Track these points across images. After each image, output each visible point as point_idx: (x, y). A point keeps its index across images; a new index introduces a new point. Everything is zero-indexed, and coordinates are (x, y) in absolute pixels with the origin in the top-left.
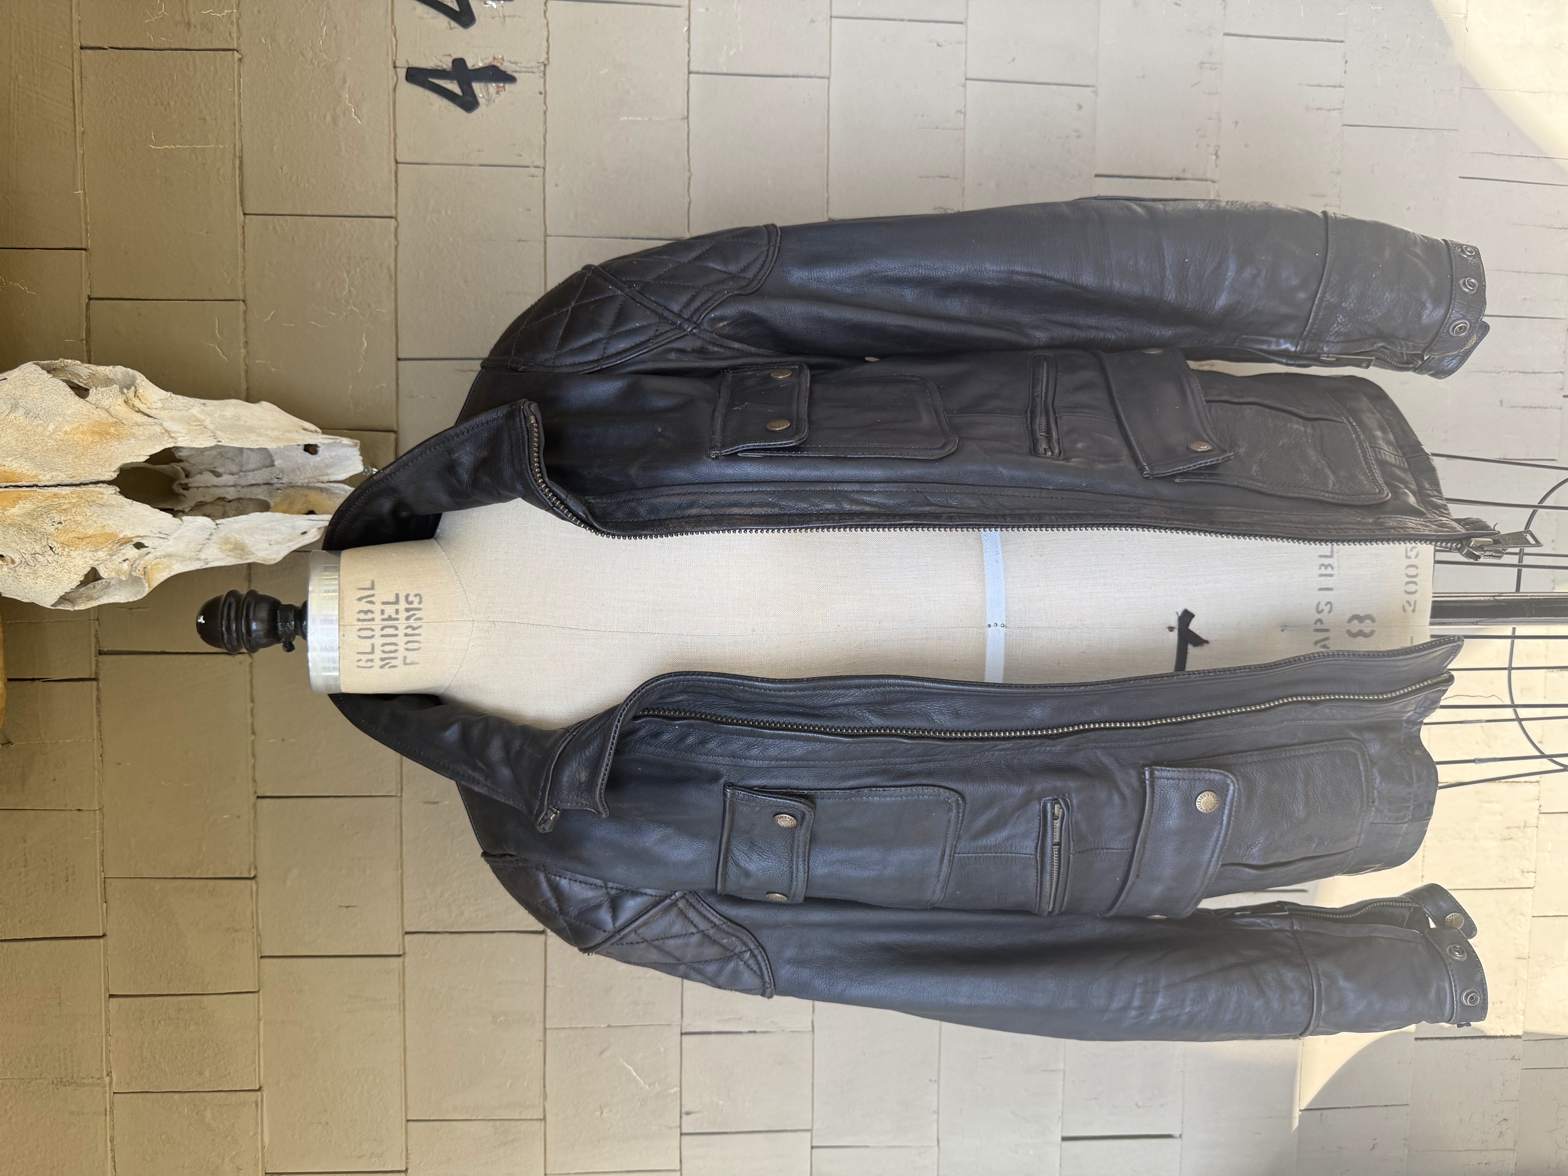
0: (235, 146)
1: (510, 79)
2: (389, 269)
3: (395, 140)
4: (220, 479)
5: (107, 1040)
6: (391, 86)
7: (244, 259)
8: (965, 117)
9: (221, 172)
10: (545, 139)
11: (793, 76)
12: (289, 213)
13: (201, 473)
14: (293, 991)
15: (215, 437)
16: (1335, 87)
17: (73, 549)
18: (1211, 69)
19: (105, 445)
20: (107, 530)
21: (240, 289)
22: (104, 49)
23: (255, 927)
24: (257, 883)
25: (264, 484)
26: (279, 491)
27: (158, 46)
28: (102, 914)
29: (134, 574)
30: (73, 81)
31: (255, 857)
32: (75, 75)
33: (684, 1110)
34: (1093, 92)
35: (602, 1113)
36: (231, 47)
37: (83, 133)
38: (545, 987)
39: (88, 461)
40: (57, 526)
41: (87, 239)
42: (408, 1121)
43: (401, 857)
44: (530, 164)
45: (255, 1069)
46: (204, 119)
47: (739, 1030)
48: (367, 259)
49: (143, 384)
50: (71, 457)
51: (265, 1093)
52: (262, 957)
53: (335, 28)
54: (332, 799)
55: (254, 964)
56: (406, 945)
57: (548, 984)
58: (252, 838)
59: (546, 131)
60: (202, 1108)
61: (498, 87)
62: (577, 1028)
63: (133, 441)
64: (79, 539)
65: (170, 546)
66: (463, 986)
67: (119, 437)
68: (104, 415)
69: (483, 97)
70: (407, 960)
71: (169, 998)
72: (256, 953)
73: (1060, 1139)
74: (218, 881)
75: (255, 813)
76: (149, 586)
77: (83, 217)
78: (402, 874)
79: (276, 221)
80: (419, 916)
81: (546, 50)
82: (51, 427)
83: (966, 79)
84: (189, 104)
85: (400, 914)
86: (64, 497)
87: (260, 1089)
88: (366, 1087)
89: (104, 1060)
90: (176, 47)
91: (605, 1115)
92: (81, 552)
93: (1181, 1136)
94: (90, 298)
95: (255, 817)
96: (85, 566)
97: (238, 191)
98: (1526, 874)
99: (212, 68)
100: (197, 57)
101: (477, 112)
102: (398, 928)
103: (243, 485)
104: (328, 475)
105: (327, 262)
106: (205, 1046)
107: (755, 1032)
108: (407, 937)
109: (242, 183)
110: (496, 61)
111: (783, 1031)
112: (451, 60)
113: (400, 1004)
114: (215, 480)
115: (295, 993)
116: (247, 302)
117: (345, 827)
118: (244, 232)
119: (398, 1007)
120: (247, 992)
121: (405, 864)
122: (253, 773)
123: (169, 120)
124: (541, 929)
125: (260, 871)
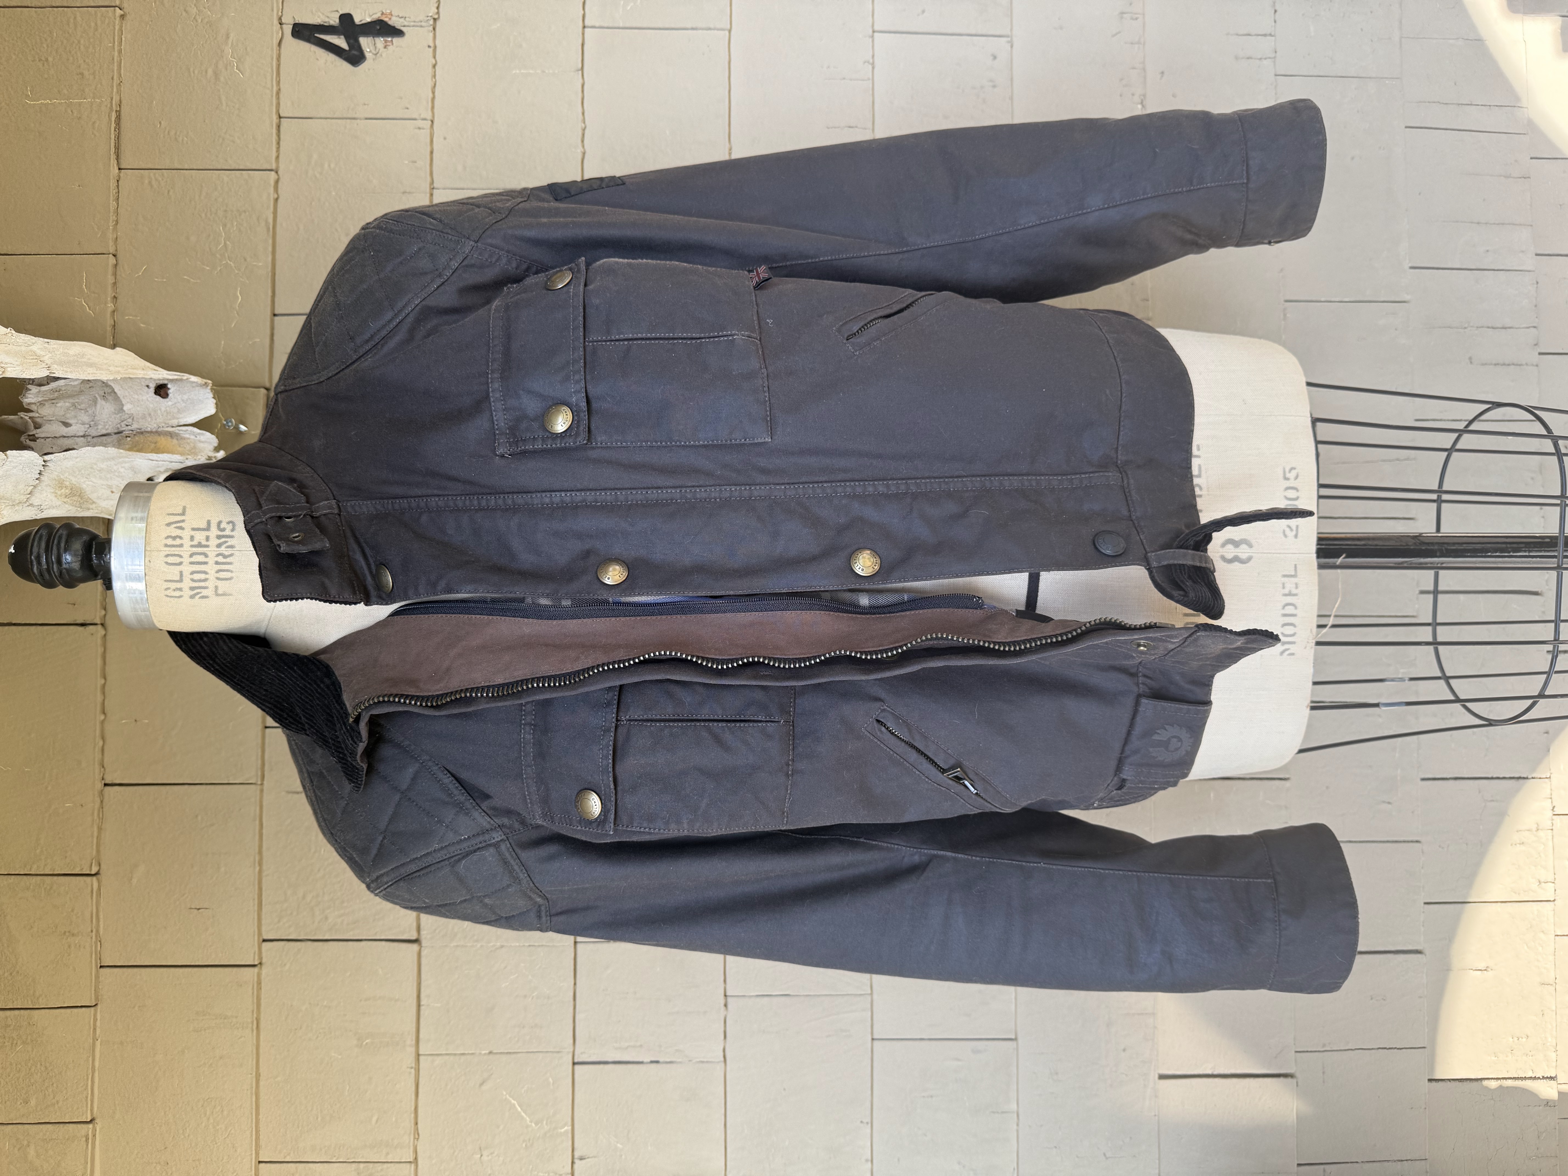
0: (112, 99)
1: (397, 32)
2: (267, 223)
4: (69, 429)
6: (275, 42)
7: (116, 212)
8: (873, 68)
9: (97, 125)
10: (433, 93)
11: (693, 29)
12: (166, 167)
13: (51, 424)
14: (134, 1007)
15: (48, 369)
16: (1265, 35)
18: (1132, 19)
21: (111, 243)
23: (94, 930)
24: (99, 882)
25: (116, 433)
26: (129, 439)
27: (39, 4)
31: (98, 851)
33: (577, 1154)
34: (1008, 42)
35: (481, 1156)
36: (114, 5)
38: (419, 1006)
42: (260, 1162)
43: (260, 852)
44: (417, 117)
45: (87, 1097)
46: (82, 74)
47: (641, 1060)
48: (245, 212)
51: (98, 1126)
52: (101, 967)
54: (186, 786)
55: (92, 974)
56: (264, 954)
57: (422, 1003)
58: (96, 829)
59: (435, 84)
60: (25, 1143)
61: (386, 41)
62: (455, 1054)
66: (325, 1003)
69: (370, 52)
70: (264, 971)
72: (94, 961)
74: (55, 878)
75: (102, 802)
78: (260, 872)
79: (152, 175)
80: (279, 921)
81: (436, 5)
83: (874, 32)
84: (68, 59)
85: (256, 917)
87: (91, 1121)
88: (211, 1121)
90: (58, 4)
91: (485, 1158)
95: (101, 807)
97: (113, 144)
98: (1543, 884)
99: (93, 24)
100: (78, 14)
101: (364, 66)
102: (254, 935)
103: (94, 435)
104: (178, 419)
105: (203, 215)
106: (33, 1070)
107: (657, 1062)
108: (264, 944)
109: (118, 138)
110: (384, 16)
111: (690, 1061)
112: (338, 15)
113: (252, 1022)
114: (64, 431)
115: (136, 1008)
116: (118, 256)
117: (199, 818)
118: (118, 186)
119: (251, 1025)
120: (82, 1007)
121: (264, 862)
122: (100, 756)
123: (46, 76)
124: (414, 938)
125: (103, 866)
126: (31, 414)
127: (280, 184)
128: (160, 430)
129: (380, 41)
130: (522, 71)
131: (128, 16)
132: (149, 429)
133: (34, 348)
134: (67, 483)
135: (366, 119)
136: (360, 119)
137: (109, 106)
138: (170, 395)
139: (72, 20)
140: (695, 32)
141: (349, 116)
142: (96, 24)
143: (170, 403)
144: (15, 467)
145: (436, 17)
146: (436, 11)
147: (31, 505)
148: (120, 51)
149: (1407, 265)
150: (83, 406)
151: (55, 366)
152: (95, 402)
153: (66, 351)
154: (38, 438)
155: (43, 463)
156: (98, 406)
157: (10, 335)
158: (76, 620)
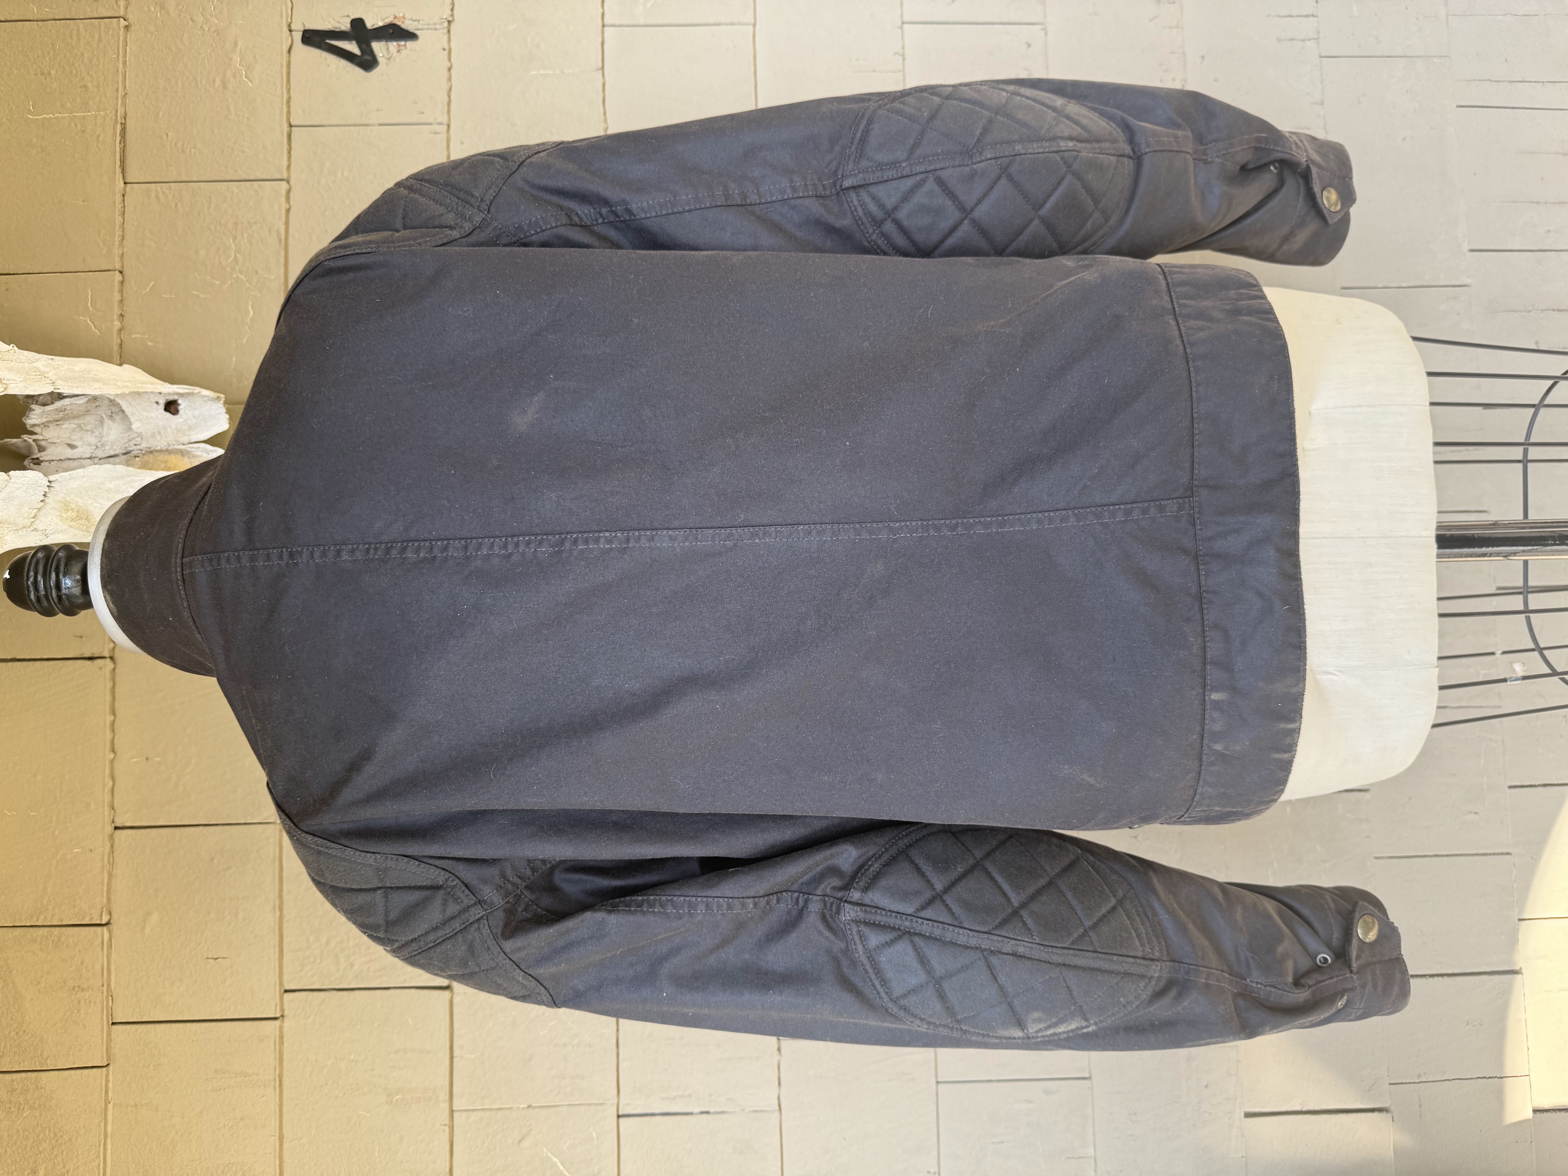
0: (117, 112)
1: (410, 36)
2: (278, 233)
4: (75, 450)
6: (285, 49)
7: (122, 228)
8: (904, 59)
9: (101, 138)
10: (449, 96)
11: (715, 24)
12: (174, 180)
13: (55, 446)
14: (149, 1066)
16: (1307, 16)
18: (1169, 3)
21: (117, 259)
23: (105, 984)
24: (110, 931)
25: (123, 454)
27: (42, 17)
31: (109, 900)
34: (1043, 29)
36: (118, 15)
38: (452, 1058)
43: (281, 897)
44: (432, 122)
45: (99, 1165)
46: (86, 87)
47: (690, 1111)
48: (255, 223)
52: (113, 1024)
54: (201, 828)
55: (102, 1031)
56: (286, 1007)
57: (455, 1054)
58: (106, 875)
59: (451, 88)
61: (399, 46)
62: (491, 1109)
66: (352, 1057)
69: (383, 56)
70: (287, 1024)
72: (105, 1018)
74: (64, 929)
75: (112, 846)
78: (281, 917)
79: (159, 188)
80: (301, 970)
81: (450, 7)
83: (903, 22)
84: (71, 72)
85: (278, 967)
90: (60, 17)
95: (111, 851)
97: (118, 157)
99: (97, 36)
100: (81, 26)
101: (376, 71)
102: (275, 985)
103: (100, 456)
104: (189, 436)
106: (41, 1137)
107: (708, 1113)
108: (286, 995)
109: (123, 151)
110: (396, 20)
111: (743, 1110)
112: (349, 20)
113: (275, 1080)
114: (69, 453)
115: (151, 1067)
116: (124, 273)
117: (216, 861)
118: (124, 201)
119: (273, 1083)
120: (93, 1067)
121: (285, 906)
122: (110, 797)
123: (49, 90)
125: (114, 916)
126: (35, 437)
127: (292, 195)
128: (170, 448)
129: (393, 45)
130: (541, 72)
131: (133, 27)
132: (159, 448)
133: (38, 365)
134: (73, 506)
135: (380, 125)
136: (374, 125)
137: (114, 118)
138: (181, 412)
139: (75, 32)
140: (718, 27)
141: (363, 122)
142: (100, 35)
143: (180, 420)
144: (18, 489)
145: (450, 19)
146: (450, 13)
147: (36, 530)
148: (125, 63)
149: (1466, 247)
150: (89, 427)
151: (60, 382)
152: (102, 422)
153: (71, 367)
154: (42, 461)
155: (48, 484)
156: (105, 426)
157: (12, 351)
158: (83, 654)
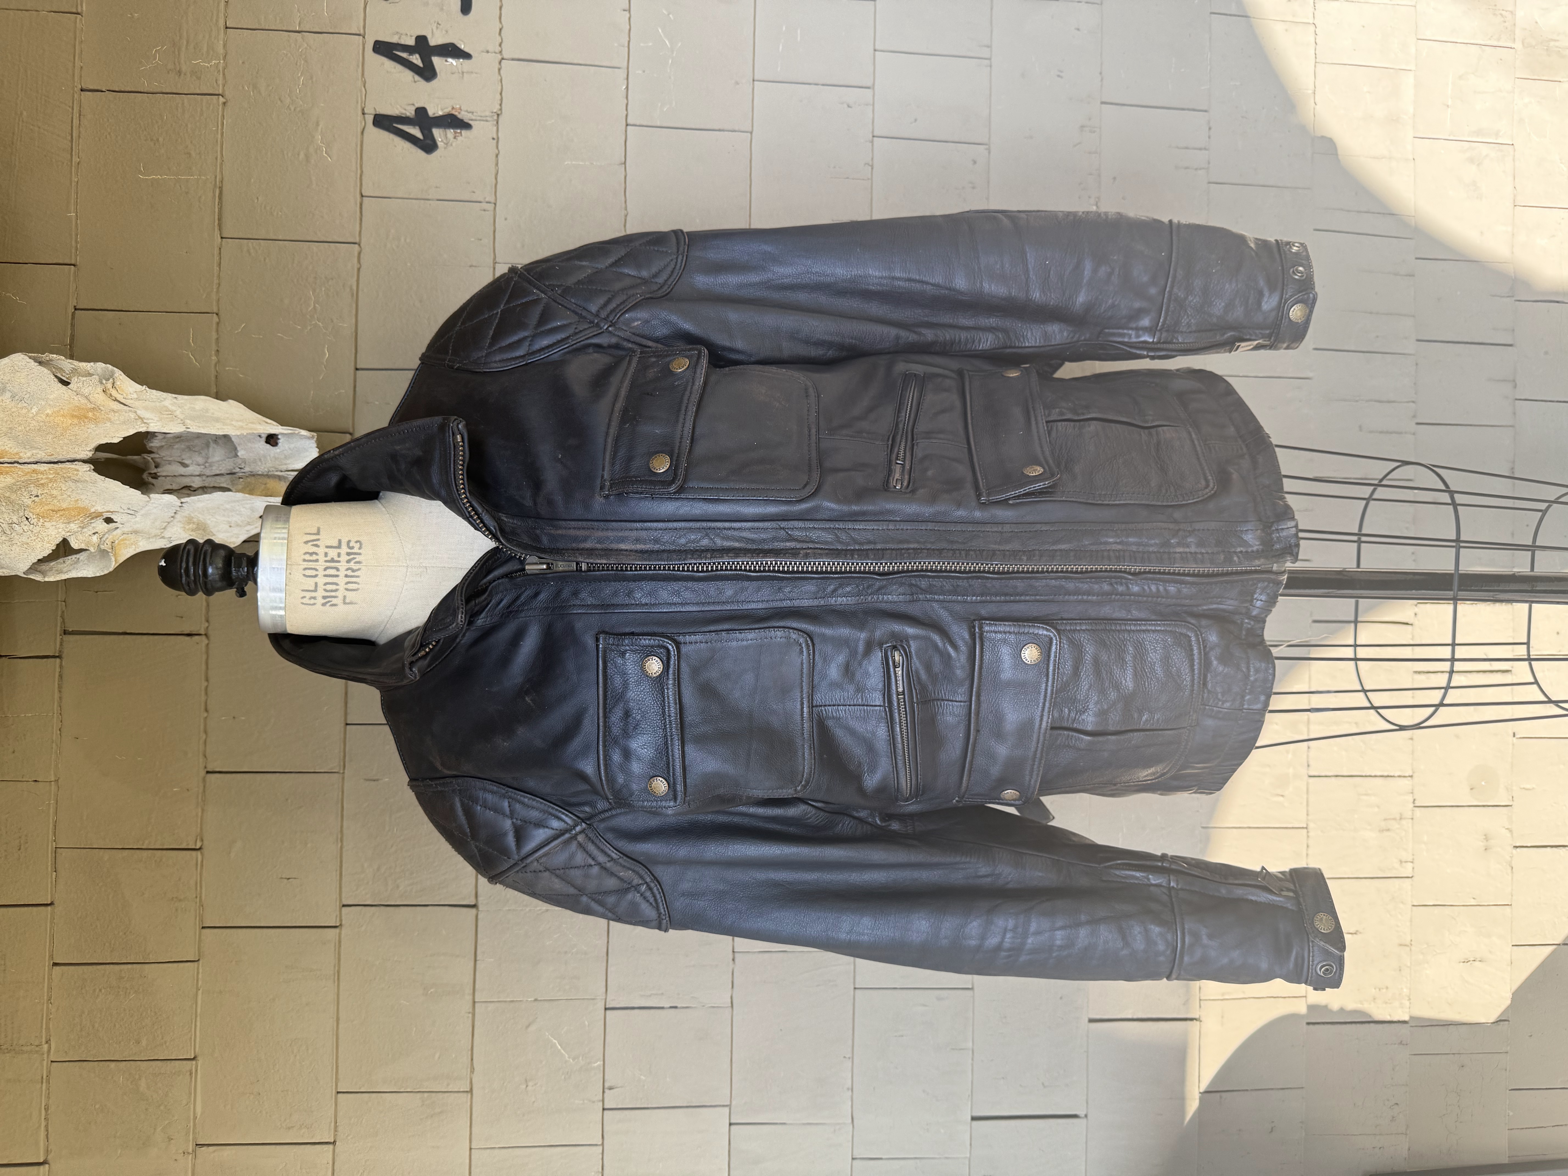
0: (216, 177)
1: (467, 126)
2: (351, 289)
3: (361, 176)
4: (187, 468)
5: (48, 1008)
6: (359, 131)
7: (219, 276)
8: (872, 169)
9: (202, 200)
10: (496, 179)
11: (719, 130)
12: (263, 238)
13: (170, 464)
14: (232, 961)
15: (184, 424)
16: (1200, 149)
17: (48, 520)
18: (1091, 132)
19: (83, 427)
20: (80, 504)
21: (215, 303)
22: (102, 91)
23: (198, 897)
24: (202, 854)
25: (228, 474)
26: (241, 480)
27: (151, 90)
28: (52, 882)
29: (102, 547)
30: (72, 118)
31: (201, 829)
32: (75, 114)
33: (607, 1085)
34: (986, 149)
35: (527, 1086)
36: (217, 92)
37: (78, 163)
38: (475, 960)
39: (66, 441)
40: (34, 499)
41: (76, 256)
42: (338, 1093)
43: (342, 831)
44: (482, 200)
45: (191, 1038)
46: (189, 154)
47: (662, 1006)
48: (332, 279)
49: (121, 377)
50: (51, 436)
51: (200, 1063)
52: (203, 928)
53: (312, 78)
54: (278, 774)
55: (195, 933)
56: (343, 918)
57: (478, 959)
58: (200, 810)
59: (498, 171)
60: (137, 1077)
61: (455, 133)
62: (505, 1002)
63: (108, 424)
64: (53, 511)
65: (138, 522)
66: (396, 959)
67: (95, 421)
68: (84, 401)
69: (442, 141)
70: (344, 931)
71: (112, 966)
72: (197, 923)
73: (969, 1118)
74: (165, 852)
75: (204, 787)
76: (116, 561)
77: (74, 236)
78: (341, 848)
79: (250, 245)
80: (357, 890)
81: (499, 102)
82: (34, 411)
83: (873, 136)
84: (177, 140)
85: (338, 886)
86: (42, 473)
87: (194, 1059)
88: (298, 1057)
89: (44, 1026)
90: (168, 91)
91: (529, 1088)
92: (54, 523)
93: (1086, 1116)
94: (76, 309)
95: (204, 791)
96: (57, 536)
97: (217, 217)
98: (1404, 864)
99: (199, 110)
100: (186, 101)
101: (435, 154)
102: (336, 901)
103: (208, 474)
104: (286, 464)
105: (295, 280)
106: (144, 1015)
107: (676, 1007)
108: (344, 909)
109: (220, 211)
110: (454, 111)
111: (703, 1006)
112: (414, 108)
113: (334, 974)
114: (182, 470)
115: (233, 963)
116: (219, 315)
117: (289, 801)
118: (220, 254)
119: (332, 977)
120: (187, 961)
121: (345, 838)
122: (204, 748)
123: (157, 154)
124: (473, 903)
125: (205, 842)
126: (152, 455)
127: (362, 255)
128: (270, 473)
129: (450, 132)
130: (573, 163)
131: (229, 103)
132: (260, 473)
133: (166, 403)
134: (195, 520)
135: (438, 200)
136: (432, 200)
137: (213, 183)
138: (280, 444)
139: (180, 106)
140: (722, 133)
141: (423, 197)
142: (202, 109)
143: (278, 450)
144: (155, 508)
145: (499, 112)
146: (499, 107)
147: (163, 537)
148: (222, 134)
149: (1311, 348)
150: (197, 449)
151: (188, 422)
152: (208, 445)
153: (192, 406)
154: (159, 476)
155: (180, 505)
156: (211, 449)
157: (145, 391)
158: (183, 631)
